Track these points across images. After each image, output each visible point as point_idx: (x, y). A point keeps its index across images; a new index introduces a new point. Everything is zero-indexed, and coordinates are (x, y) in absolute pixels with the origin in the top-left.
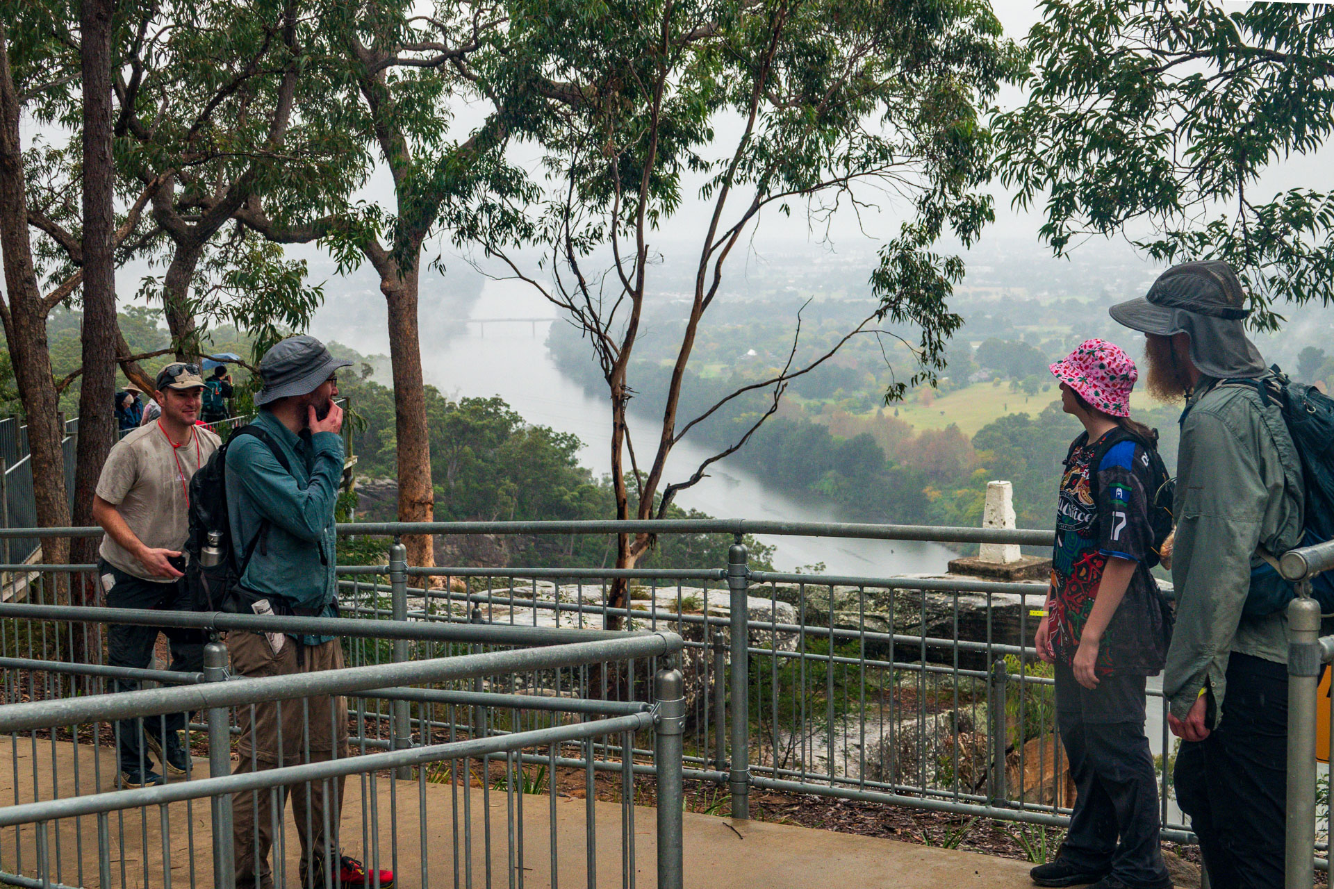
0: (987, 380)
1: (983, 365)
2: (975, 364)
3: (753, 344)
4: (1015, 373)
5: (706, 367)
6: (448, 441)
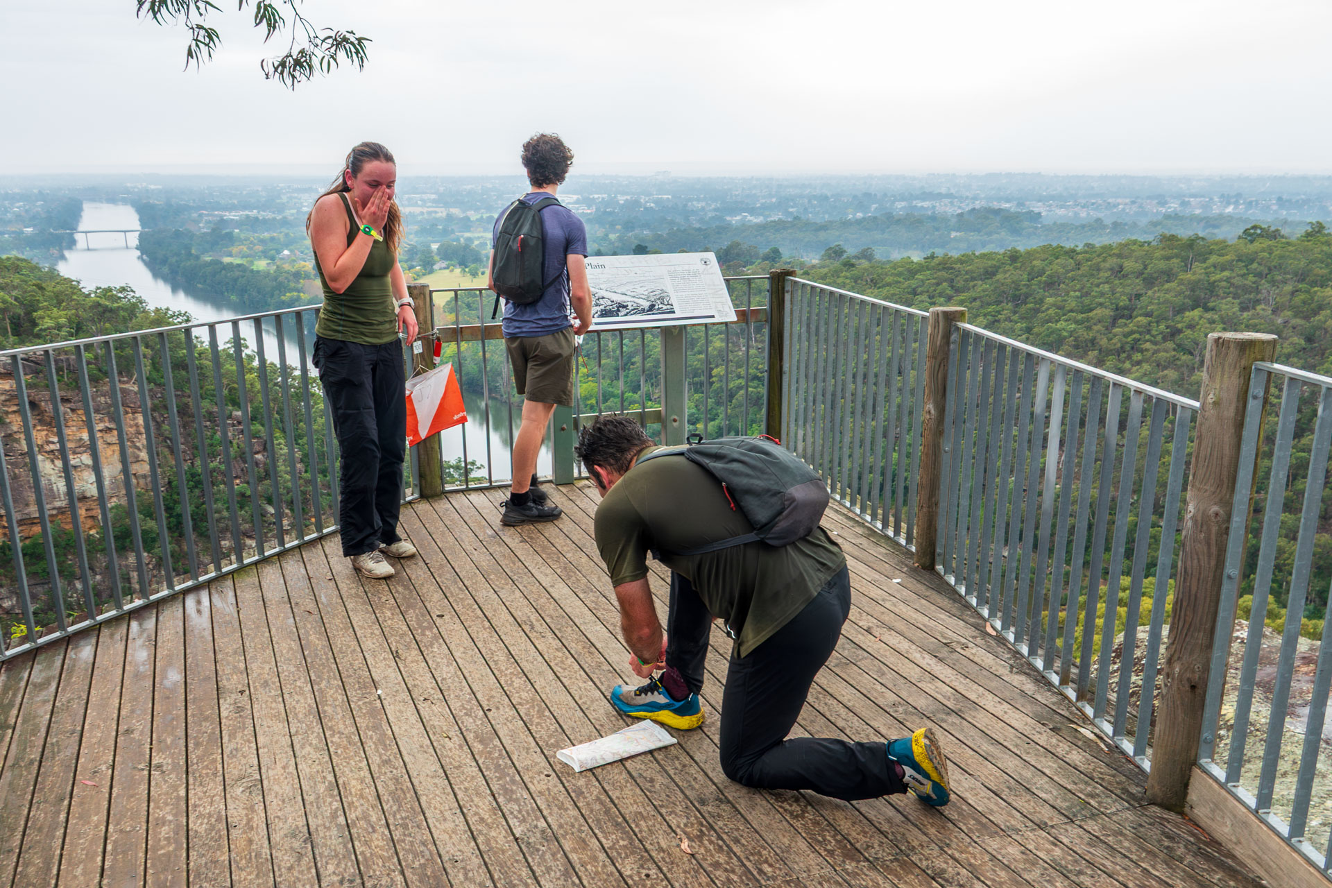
0: (445, 268)
1: (441, 259)
2: (437, 258)
3: (286, 246)
4: (463, 264)
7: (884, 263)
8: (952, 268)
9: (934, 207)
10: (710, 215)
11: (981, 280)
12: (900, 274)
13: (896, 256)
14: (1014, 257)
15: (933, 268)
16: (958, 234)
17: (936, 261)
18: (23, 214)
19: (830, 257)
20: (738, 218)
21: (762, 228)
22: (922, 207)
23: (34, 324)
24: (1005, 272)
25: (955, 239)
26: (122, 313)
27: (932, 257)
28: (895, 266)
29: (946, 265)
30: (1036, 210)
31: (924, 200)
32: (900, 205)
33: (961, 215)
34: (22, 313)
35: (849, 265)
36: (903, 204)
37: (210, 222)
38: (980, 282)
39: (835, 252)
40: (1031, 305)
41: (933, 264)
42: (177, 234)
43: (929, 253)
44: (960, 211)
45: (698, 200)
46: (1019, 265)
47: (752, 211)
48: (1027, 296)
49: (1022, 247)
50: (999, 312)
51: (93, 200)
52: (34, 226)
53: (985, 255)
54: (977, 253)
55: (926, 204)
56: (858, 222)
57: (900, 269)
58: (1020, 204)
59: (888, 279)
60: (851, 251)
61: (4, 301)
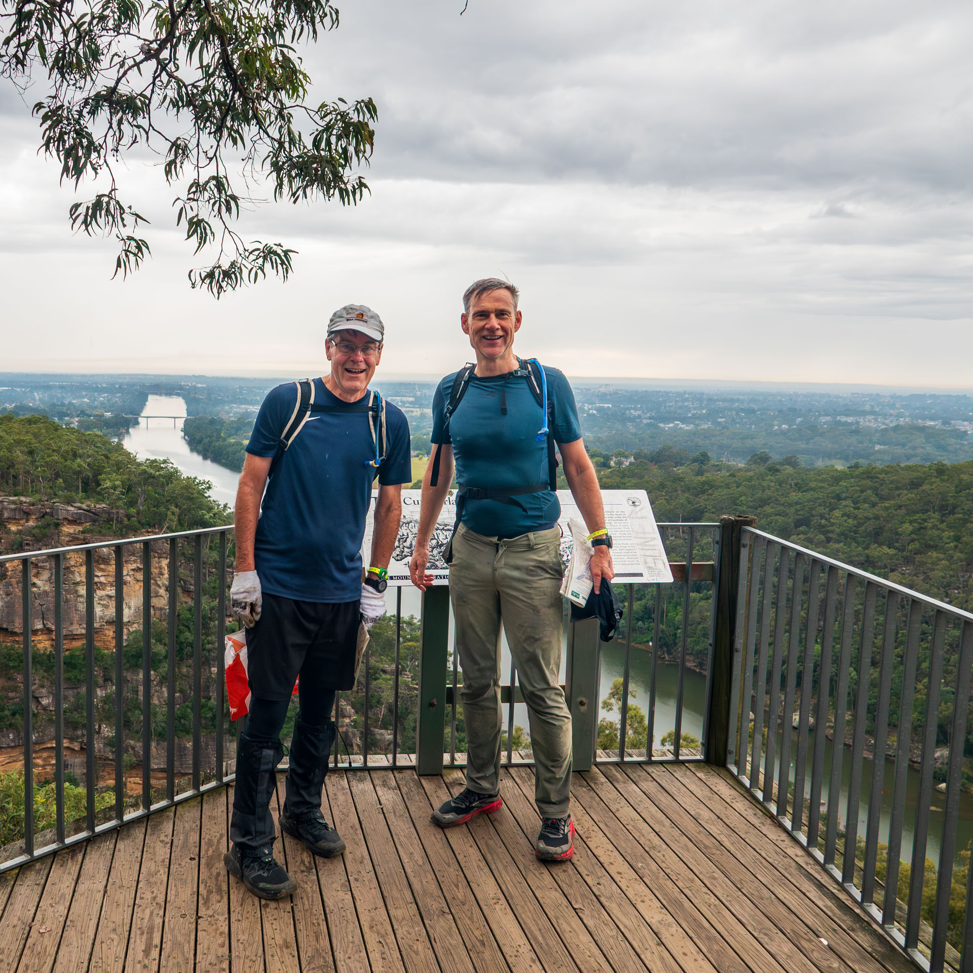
7: (809, 470)
8: (877, 478)
9: (858, 423)
10: (645, 421)
11: (907, 489)
12: (823, 481)
13: (820, 464)
14: (941, 470)
15: (857, 476)
16: (882, 447)
17: (861, 470)
18: (106, 402)
19: (755, 462)
20: (671, 425)
21: (694, 434)
22: (846, 422)
23: (98, 484)
24: (931, 484)
25: (879, 452)
26: (161, 479)
27: (857, 466)
28: (819, 473)
29: (870, 474)
30: (962, 429)
31: (847, 415)
32: (824, 419)
33: (885, 430)
34: (91, 477)
35: (774, 470)
36: (828, 418)
37: (237, 413)
38: (905, 491)
39: (761, 459)
40: (960, 516)
41: (857, 473)
42: (212, 422)
43: (853, 462)
44: (884, 427)
45: (635, 409)
46: (946, 477)
47: (684, 420)
48: (955, 507)
49: (947, 461)
50: (925, 520)
51: (156, 394)
52: (112, 412)
53: (909, 468)
54: (902, 465)
55: (850, 420)
56: (783, 433)
57: (824, 476)
58: (944, 423)
59: (813, 484)
60: (775, 457)
61: (80, 466)
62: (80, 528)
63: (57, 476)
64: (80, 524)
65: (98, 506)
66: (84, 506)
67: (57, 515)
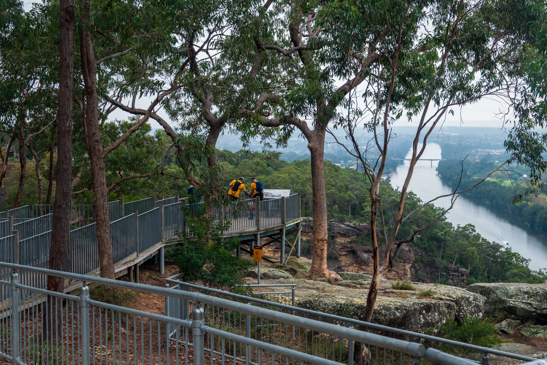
3: (526, 172)
5: (504, 181)
6: (390, 209)
37: (482, 156)
42: (461, 163)
61: (350, 196)
62: (349, 240)
63: (334, 202)
64: (349, 237)
65: (361, 224)
66: (351, 224)
67: (333, 230)
